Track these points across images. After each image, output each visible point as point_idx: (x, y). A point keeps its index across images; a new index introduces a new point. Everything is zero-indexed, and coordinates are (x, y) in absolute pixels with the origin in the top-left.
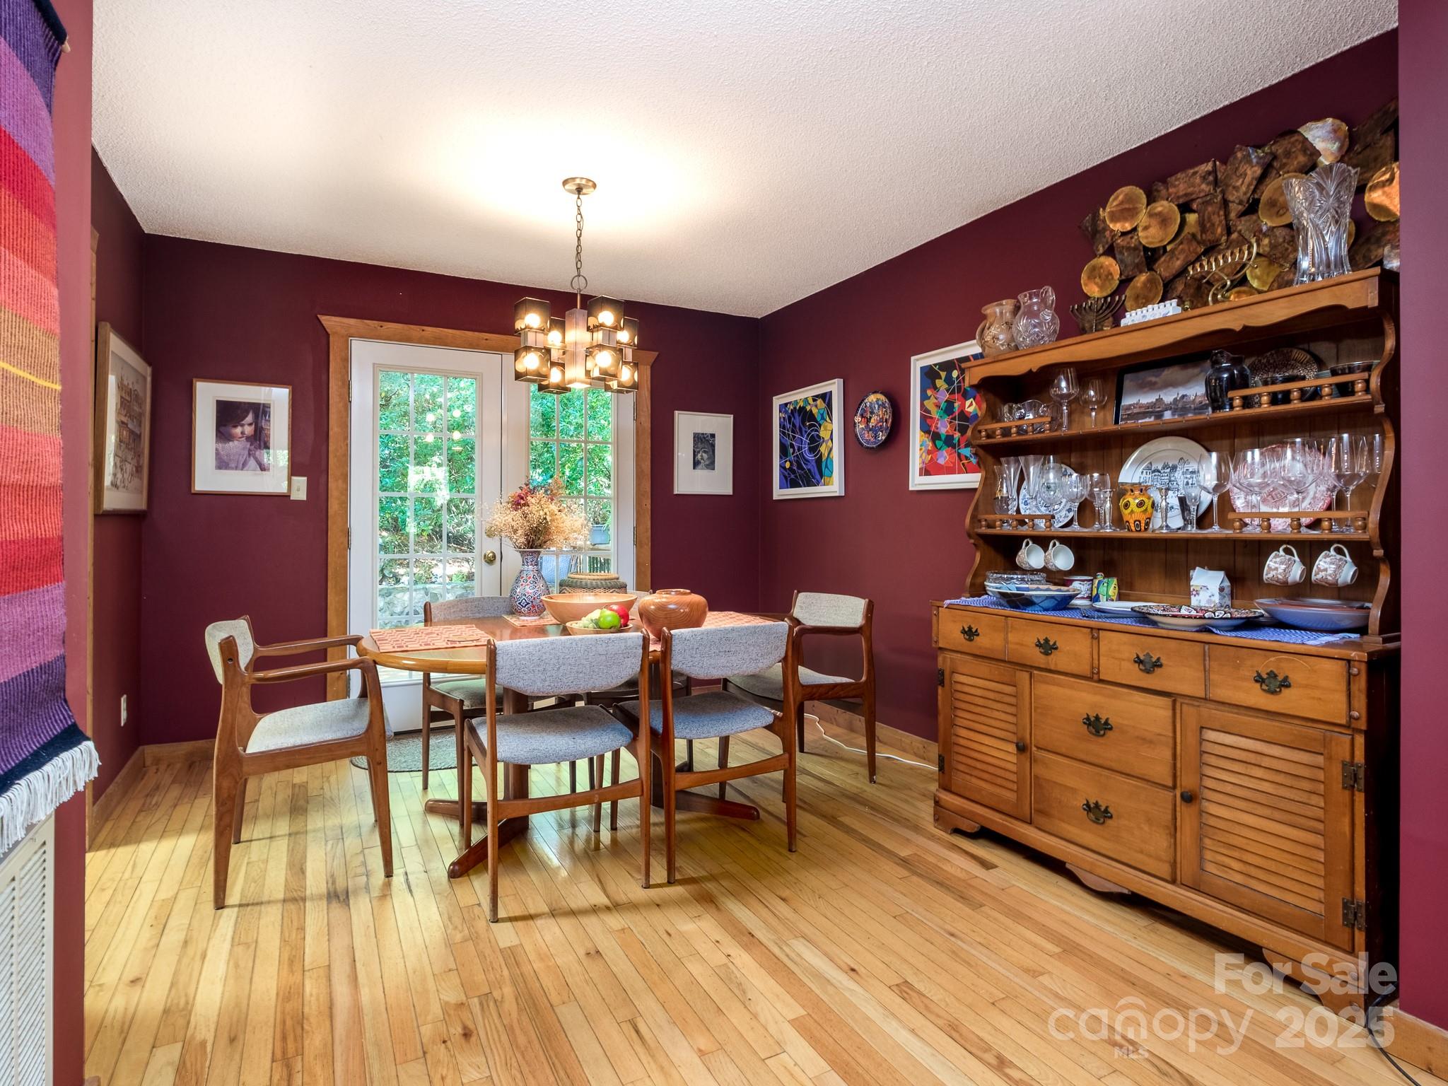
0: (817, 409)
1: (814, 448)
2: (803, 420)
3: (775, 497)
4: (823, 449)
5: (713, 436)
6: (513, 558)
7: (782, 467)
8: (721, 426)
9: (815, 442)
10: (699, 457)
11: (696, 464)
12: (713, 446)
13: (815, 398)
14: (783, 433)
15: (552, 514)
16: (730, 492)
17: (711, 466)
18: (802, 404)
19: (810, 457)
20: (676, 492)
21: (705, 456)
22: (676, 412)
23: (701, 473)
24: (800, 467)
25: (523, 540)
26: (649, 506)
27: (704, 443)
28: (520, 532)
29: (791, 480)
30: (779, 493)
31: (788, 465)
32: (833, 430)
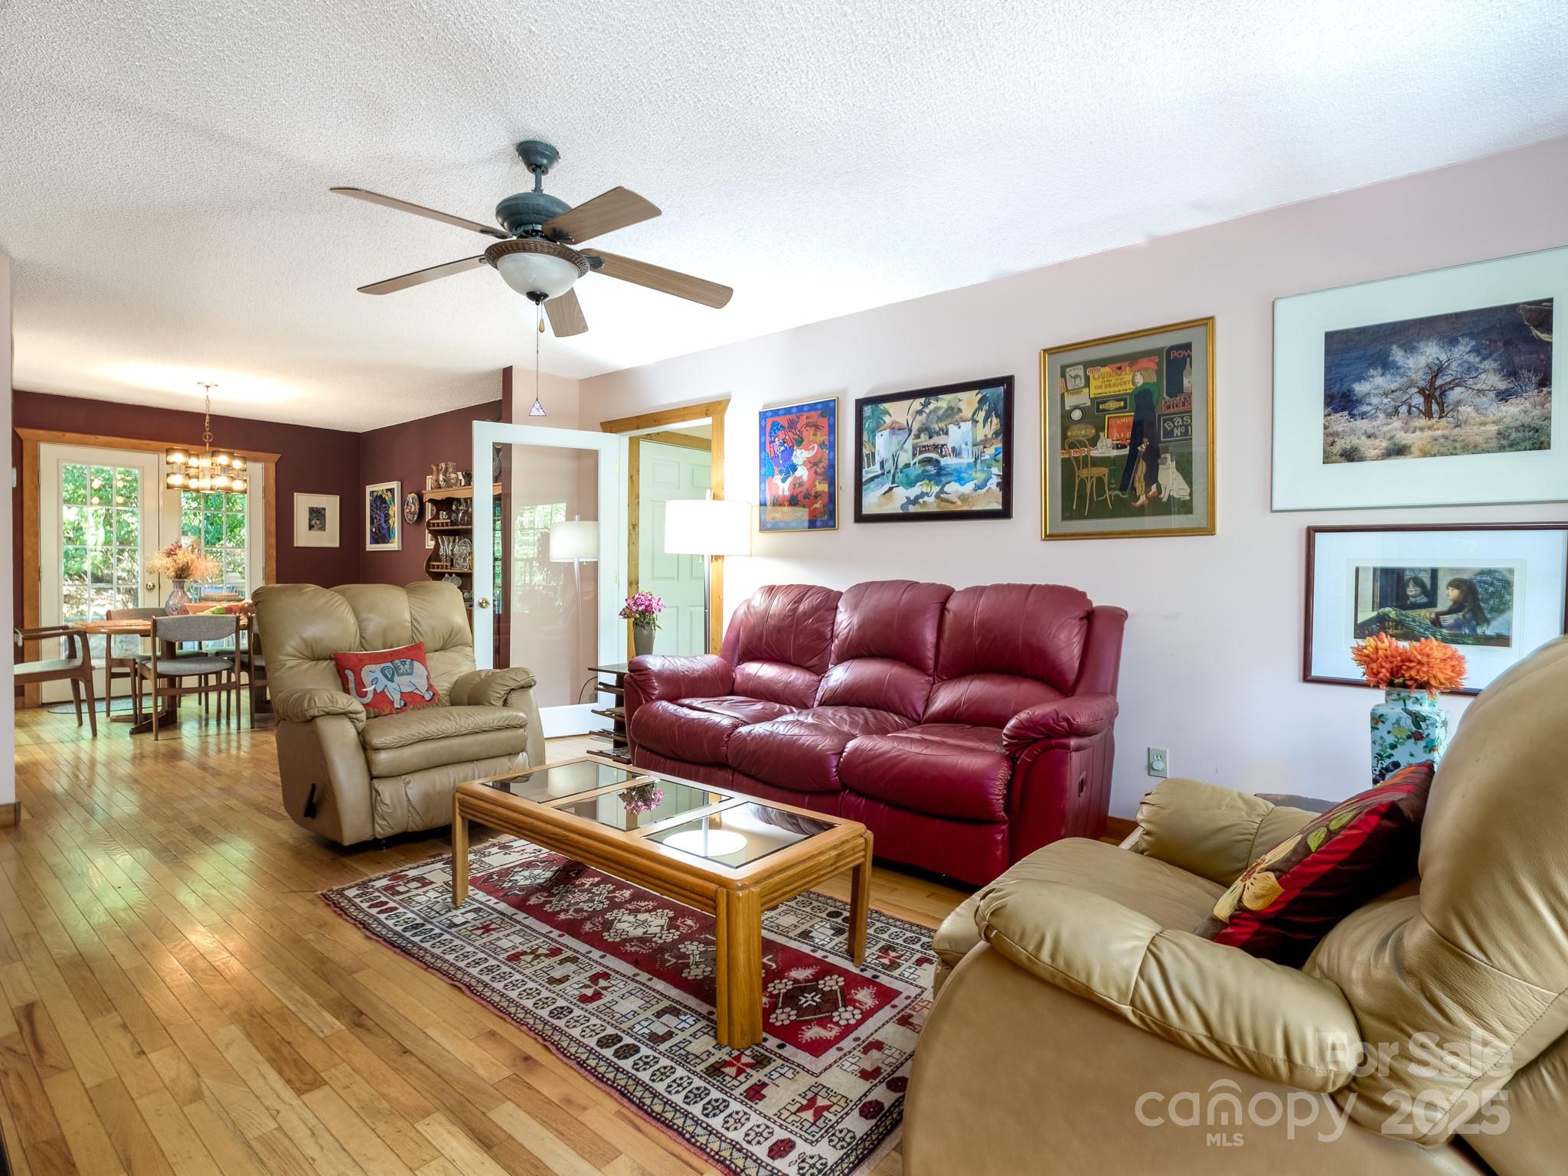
0: (387, 497)
1: (387, 521)
2: (380, 502)
3: (368, 549)
4: (391, 522)
5: (324, 509)
6: (168, 586)
7: (371, 531)
8: (331, 504)
9: (387, 517)
10: (313, 522)
11: (311, 527)
12: (324, 516)
13: (387, 490)
14: (371, 510)
15: (193, 561)
16: (337, 545)
17: (323, 528)
18: (380, 493)
19: (384, 525)
20: (295, 545)
21: (318, 522)
22: (295, 494)
23: (315, 533)
24: (380, 531)
25: (173, 574)
26: (275, 555)
27: (317, 516)
28: (171, 569)
29: (376, 540)
30: (370, 547)
31: (374, 530)
32: (395, 510)
